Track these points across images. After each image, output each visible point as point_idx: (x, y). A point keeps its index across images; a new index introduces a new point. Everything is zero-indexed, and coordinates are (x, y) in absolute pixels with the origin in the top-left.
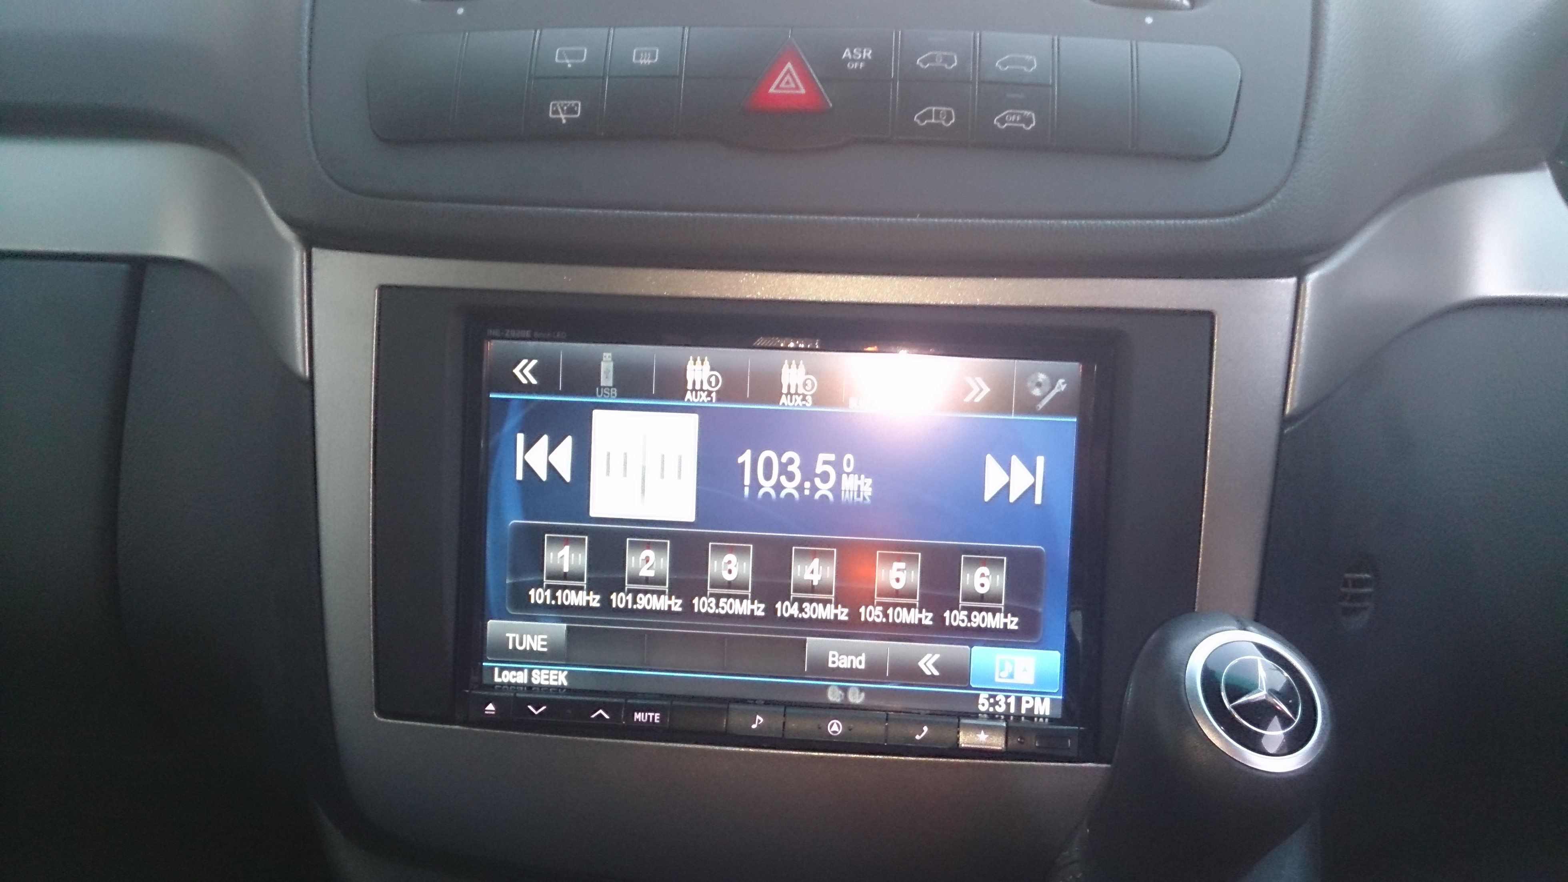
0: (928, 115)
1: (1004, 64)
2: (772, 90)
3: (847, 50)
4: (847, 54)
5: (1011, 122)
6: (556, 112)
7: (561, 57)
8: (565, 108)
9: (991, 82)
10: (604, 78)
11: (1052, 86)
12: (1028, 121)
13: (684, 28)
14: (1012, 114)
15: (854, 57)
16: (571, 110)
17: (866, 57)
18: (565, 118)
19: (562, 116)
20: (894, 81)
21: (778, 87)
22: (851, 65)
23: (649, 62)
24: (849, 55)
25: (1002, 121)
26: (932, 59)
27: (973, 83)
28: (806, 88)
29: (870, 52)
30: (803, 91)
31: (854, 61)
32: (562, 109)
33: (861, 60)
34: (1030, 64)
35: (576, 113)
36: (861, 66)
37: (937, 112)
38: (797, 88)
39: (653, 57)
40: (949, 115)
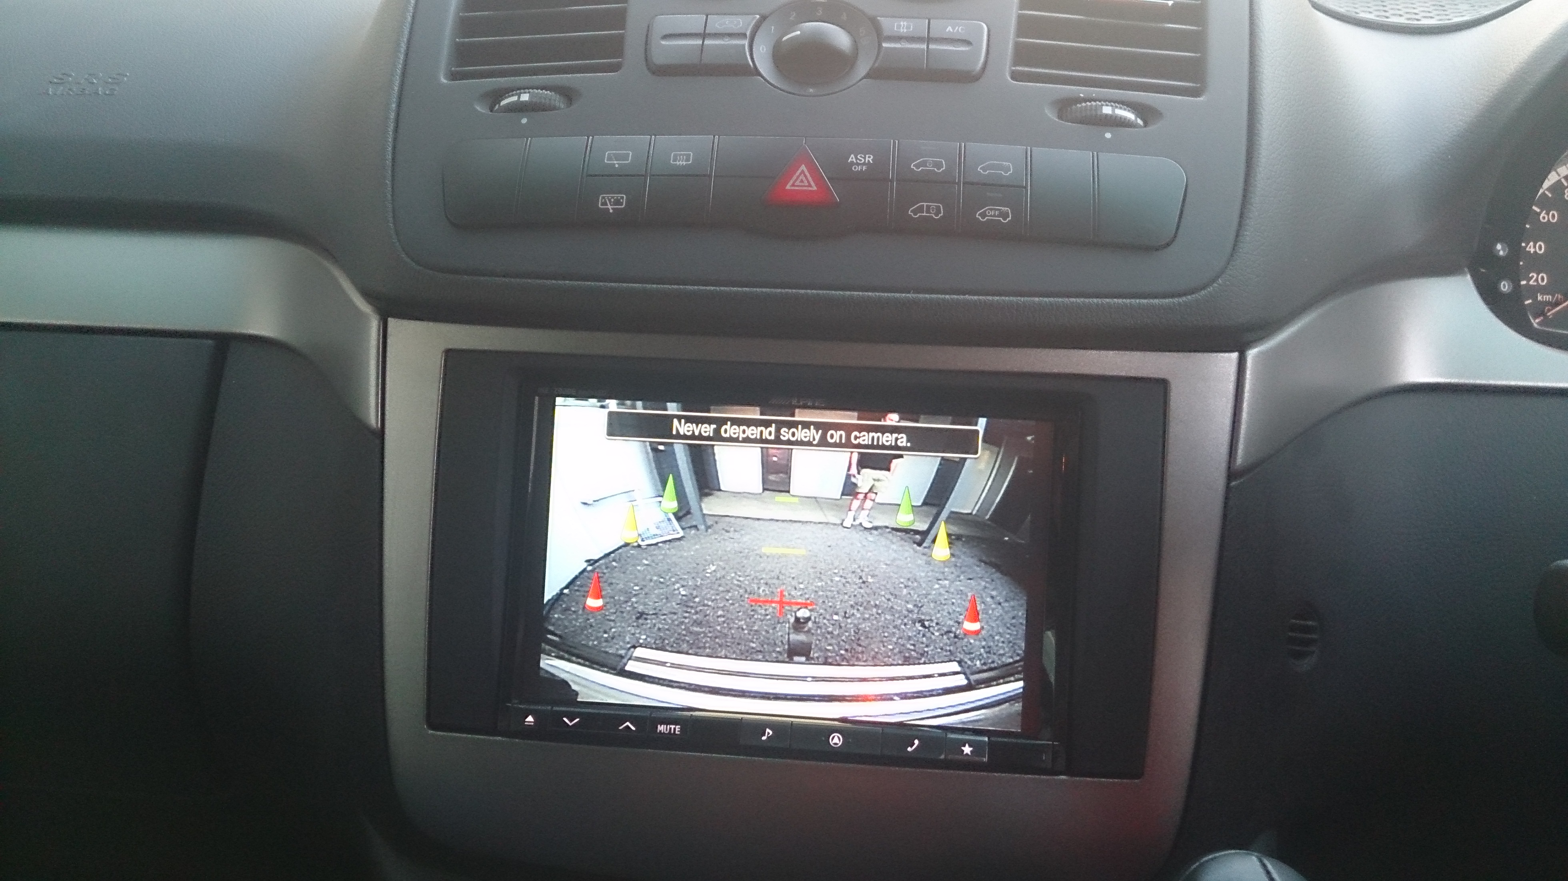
0: (920, 210)
1: (984, 169)
2: (788, 187)
3: (852, 156)
5: (991, 216)
6: (605, 204)
7: (610, 159)
9: (972, 184)
10: (645, 176)
11: (1026, 187)
12: (1005, 216)
13: (714, 136)
14: (991, 210)
15: (858, 161)
16: (617, 202)
17: (868, 160)
18: (612, 209)
19: (610, 207)
20: (892, 181)
21: (793, 185)
22: (855, 168)
23: (684, 163)
24: (854, 160)
25: (983, 215)
26: (924, 164)
27: (959, 183)
28: (816, 185)
29: (872, 157)
30: (815, 188)
31: (858, 164)
32: (610, 201)
33: (864, 164)
34: (1007, 169)
35: (622, 205)
36: (864, 168)
37: (928, 207)
38: (810, 186)
39: (688, 160)
40: (938, 208)
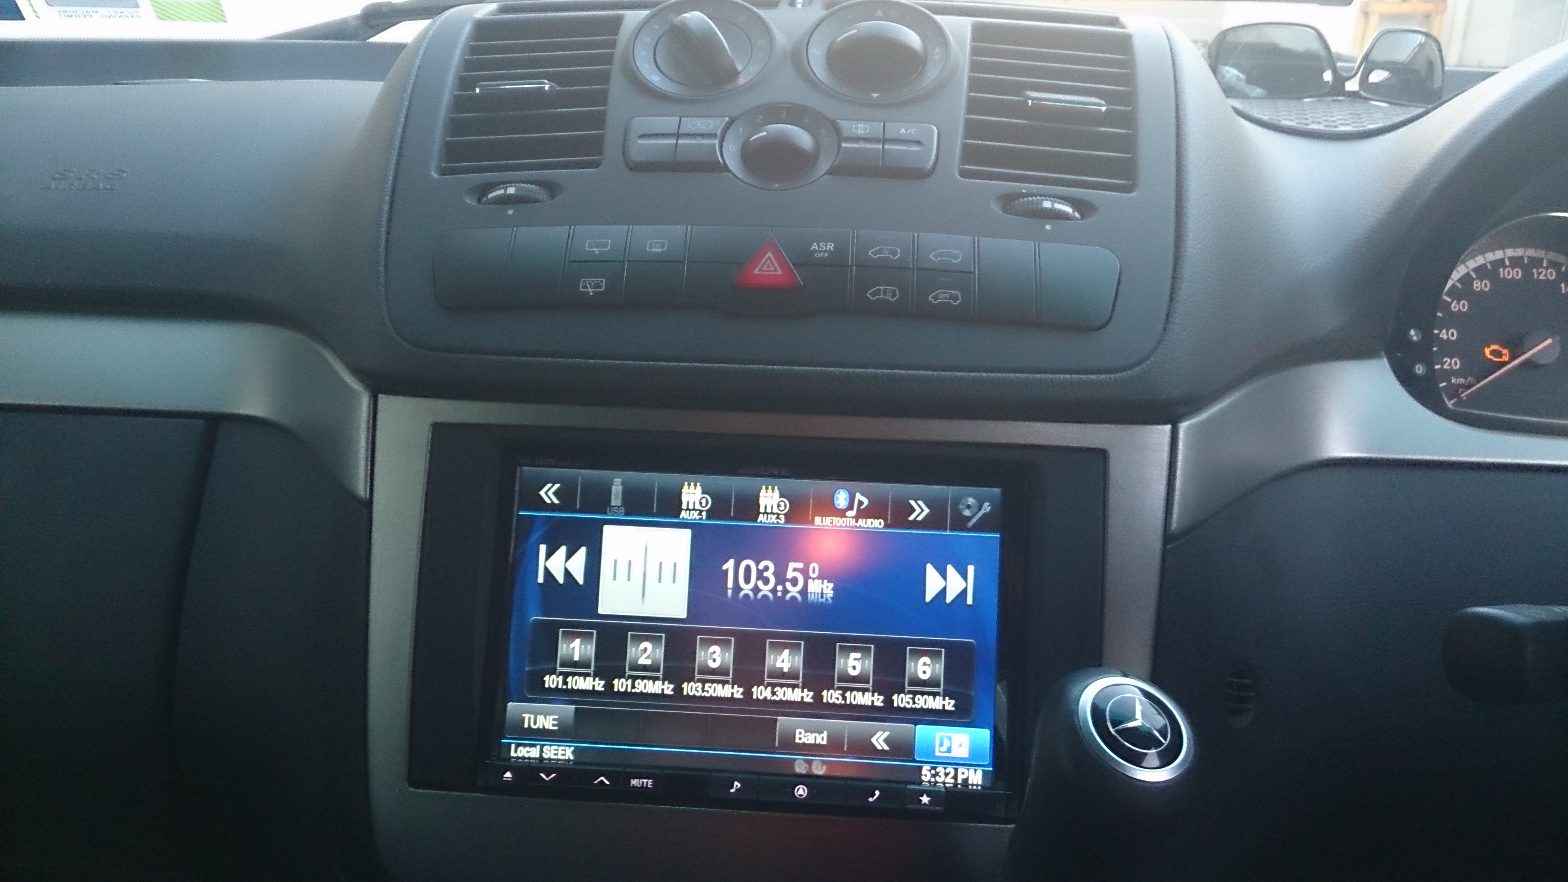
0: (878, 292)
1: (936, 256)
2: (756, 272)
3: (815, 244)
4: (814, 246)
5: (942, 299)
6: (585, 287)
7: (590, 246)
8: (593, 284)
9: (925, 269)
10: (623, 262)
11: (974, 273)
12: (955, 298)
13: (687, 227)
14: (943, 293)
15: (820, 249)
16: (597, 286)
17: (830, 248)
18: (592, 291)
19: (590, 290)
20: (851, 266)
21: (760, 270)
22: (817, 255)
23: (660, 250)
24: (817, 248)
25: (935, 298)
26: (880, 251)
27: (913, 269)
28: (782, 270)
29: (833, 245)
30: (780, 272)
31: (820, 252)
32: (590, 284)
33: (825, 251)
34: (956, 257)
35: (601, 288)
36: (826, 255)
37: (885, 290)
38: (776, 270)
39: (663, 247)
40: (894, 291)
